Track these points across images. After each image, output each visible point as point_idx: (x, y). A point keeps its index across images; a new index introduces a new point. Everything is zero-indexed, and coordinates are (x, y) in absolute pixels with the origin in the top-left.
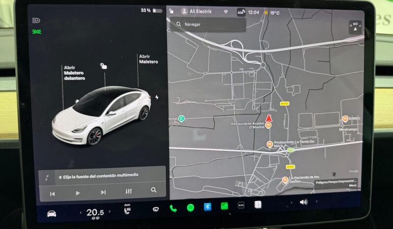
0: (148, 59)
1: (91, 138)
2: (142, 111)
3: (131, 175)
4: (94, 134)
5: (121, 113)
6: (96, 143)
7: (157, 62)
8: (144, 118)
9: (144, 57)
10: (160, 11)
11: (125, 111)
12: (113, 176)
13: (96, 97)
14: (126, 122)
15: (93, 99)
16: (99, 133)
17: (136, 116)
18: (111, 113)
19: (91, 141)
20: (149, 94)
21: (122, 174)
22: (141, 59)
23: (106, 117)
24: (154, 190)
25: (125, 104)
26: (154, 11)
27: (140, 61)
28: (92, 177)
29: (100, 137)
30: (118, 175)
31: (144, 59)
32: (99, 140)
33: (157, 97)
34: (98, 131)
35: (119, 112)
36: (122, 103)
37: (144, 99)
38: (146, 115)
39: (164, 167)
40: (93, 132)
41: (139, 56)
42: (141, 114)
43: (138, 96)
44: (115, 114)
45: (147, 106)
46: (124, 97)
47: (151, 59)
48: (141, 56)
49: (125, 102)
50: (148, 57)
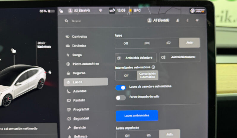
0: (44, 45)
1: (5, 101)
2: (40, 83)
3: (32, 129)
4: (7, 99)
6: (8, 105)
7: (50, 47)
8: (41, 88)
9: (41, 43)
10: (53, 11)
11: (28, 83)
12: (20, 129)
13: (8, 73)
15: (6, 74)
16: (10, 98)
17: (35, 86)
18: (18, 83)
19: (4, 104)
20: (45, 70)
21: (26, 127)
22: (39, 45)
23: (15, 87)
26: (49, 11)
28: (5, 129)
29: (10, 101)
30: (24, 129)
31: (41, 45)
32: (10, 103)
33: (50, 72)
34: (9, 97)
35: (24, 83)
36: (26, 76)
37: (41, 74)
38: (42, 85)
39: (56, 124)
40: (6, 97)
42: (39, 85)
43: (36, 71)
44: (21, 85)
45: (42, 79)
46: (27, 72)
47: (46, 45)
48: (39, 43)
49: (28, 76)
50: (44, 43)
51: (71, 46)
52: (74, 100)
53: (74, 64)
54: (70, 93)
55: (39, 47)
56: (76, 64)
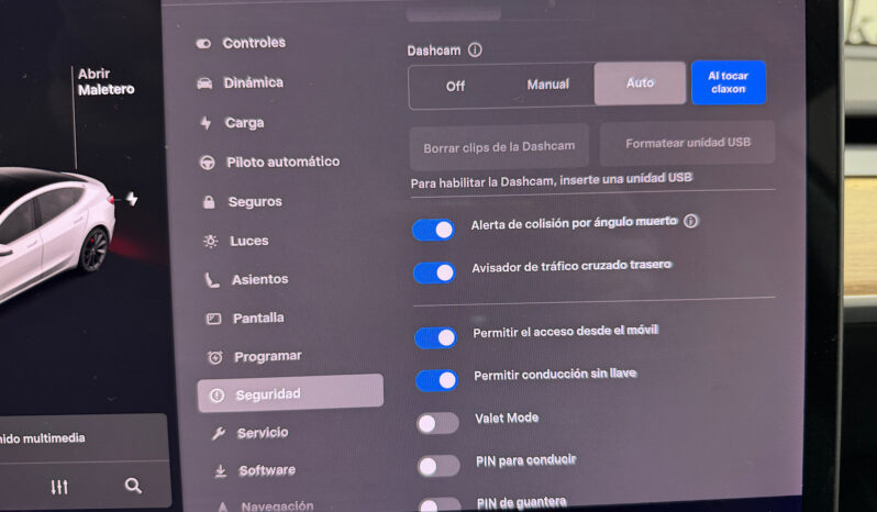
0: (104, 82)
2: (89, 243)
3: (64, 439)
5: (28, 250)
7: (131, 90)
8: (96, 266)
9: (92, 74)
11: (39, 244)
12: (12, 440)
14: (42, 276)
17: (70, 258)
20: (109, 191)
21: (37, 435)
22: (84, 82)
24: (133, 485)
25: (38, 222)
27: (80, 87)
30: (27, 439)
31: (93, 83)
33: (132, 199)
35: (23, 247)
36: (29, 217)
37: (94, 205)
38: (100, 254)
39: (160, 419)
41: (77, 73)
42: (87, 253)
43: (76, 195)
44: (10, 253)
45: (101, 228)
46: (35, 199)
47: (114, 80)
48: (82, 74)
49: (38, 216)
50: (105, 74)
51: (218, 83)
52: (236, 317)
53: (230, 161)
54: (217, 286)
55: (83, 90)
56: (240, 162)
